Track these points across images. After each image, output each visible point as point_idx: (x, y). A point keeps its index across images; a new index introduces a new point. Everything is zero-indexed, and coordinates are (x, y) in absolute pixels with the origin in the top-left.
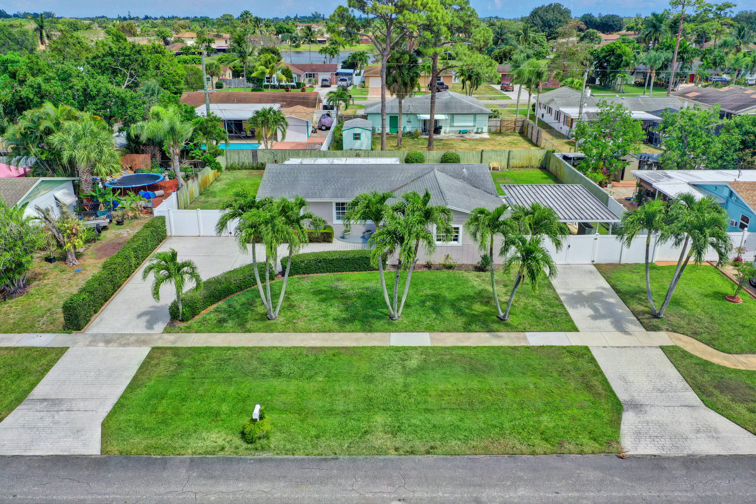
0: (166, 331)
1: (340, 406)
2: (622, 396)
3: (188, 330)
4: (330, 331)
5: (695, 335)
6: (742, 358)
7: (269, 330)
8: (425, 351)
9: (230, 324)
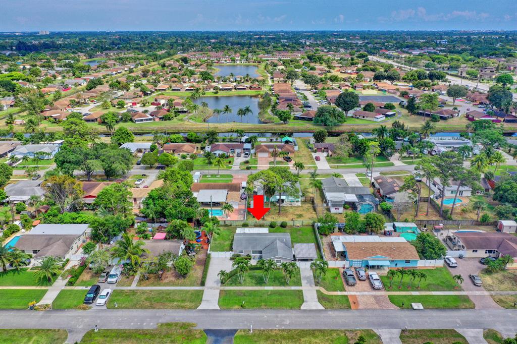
0: (221, 286)
1: (256, 301)
2: (305, 300)
3: (225, 286)
4: (253, 286)
5: (324, 287)
6: (330, 292)
7: (241, 286)
8: (271, 291)
9: (233, 284)
